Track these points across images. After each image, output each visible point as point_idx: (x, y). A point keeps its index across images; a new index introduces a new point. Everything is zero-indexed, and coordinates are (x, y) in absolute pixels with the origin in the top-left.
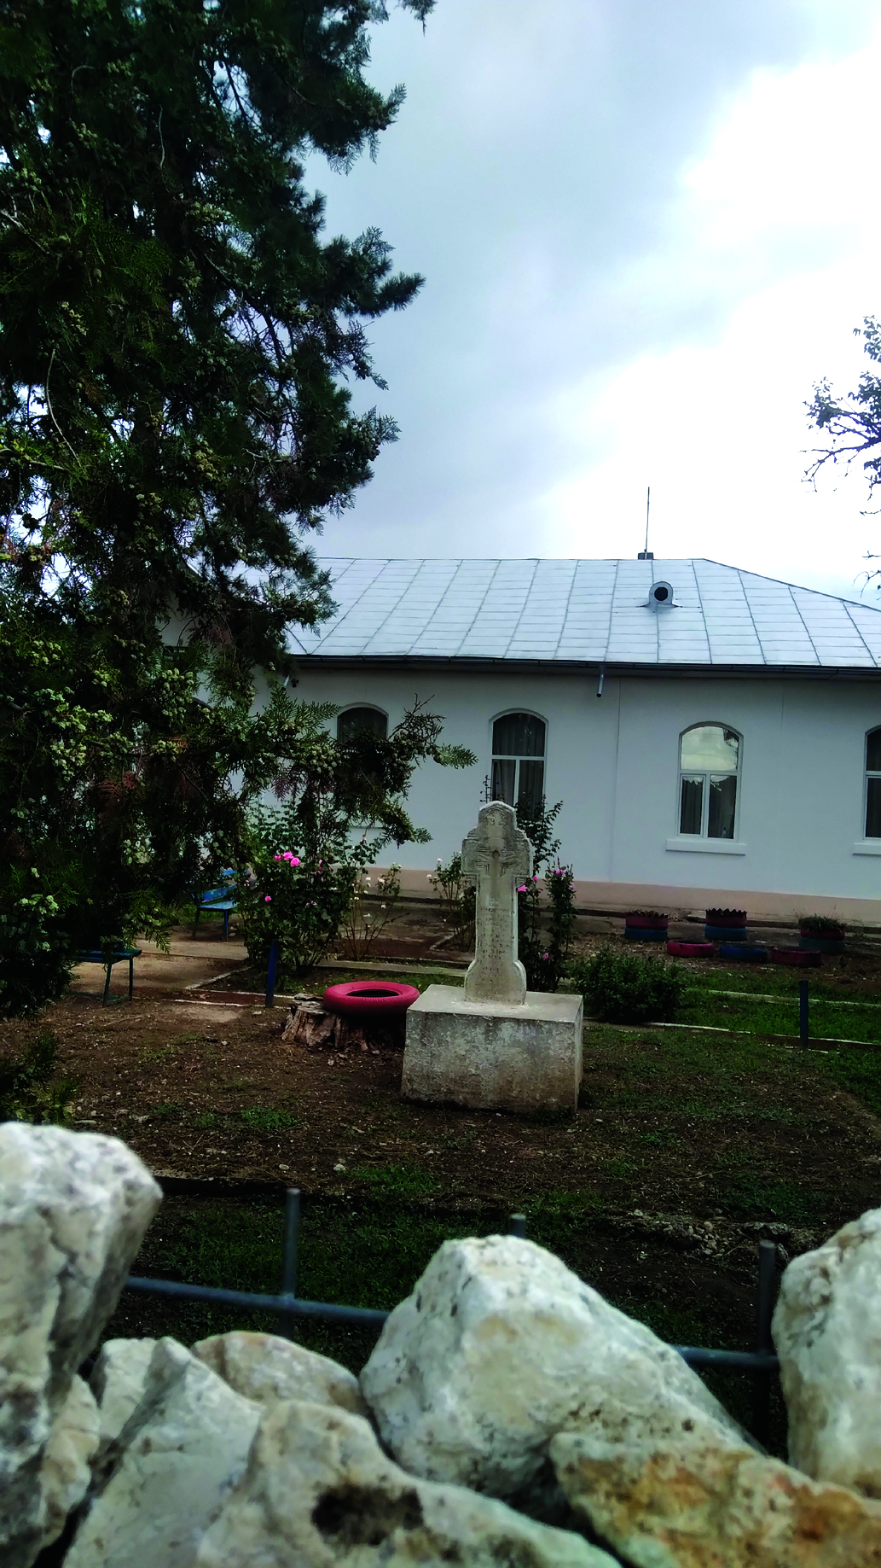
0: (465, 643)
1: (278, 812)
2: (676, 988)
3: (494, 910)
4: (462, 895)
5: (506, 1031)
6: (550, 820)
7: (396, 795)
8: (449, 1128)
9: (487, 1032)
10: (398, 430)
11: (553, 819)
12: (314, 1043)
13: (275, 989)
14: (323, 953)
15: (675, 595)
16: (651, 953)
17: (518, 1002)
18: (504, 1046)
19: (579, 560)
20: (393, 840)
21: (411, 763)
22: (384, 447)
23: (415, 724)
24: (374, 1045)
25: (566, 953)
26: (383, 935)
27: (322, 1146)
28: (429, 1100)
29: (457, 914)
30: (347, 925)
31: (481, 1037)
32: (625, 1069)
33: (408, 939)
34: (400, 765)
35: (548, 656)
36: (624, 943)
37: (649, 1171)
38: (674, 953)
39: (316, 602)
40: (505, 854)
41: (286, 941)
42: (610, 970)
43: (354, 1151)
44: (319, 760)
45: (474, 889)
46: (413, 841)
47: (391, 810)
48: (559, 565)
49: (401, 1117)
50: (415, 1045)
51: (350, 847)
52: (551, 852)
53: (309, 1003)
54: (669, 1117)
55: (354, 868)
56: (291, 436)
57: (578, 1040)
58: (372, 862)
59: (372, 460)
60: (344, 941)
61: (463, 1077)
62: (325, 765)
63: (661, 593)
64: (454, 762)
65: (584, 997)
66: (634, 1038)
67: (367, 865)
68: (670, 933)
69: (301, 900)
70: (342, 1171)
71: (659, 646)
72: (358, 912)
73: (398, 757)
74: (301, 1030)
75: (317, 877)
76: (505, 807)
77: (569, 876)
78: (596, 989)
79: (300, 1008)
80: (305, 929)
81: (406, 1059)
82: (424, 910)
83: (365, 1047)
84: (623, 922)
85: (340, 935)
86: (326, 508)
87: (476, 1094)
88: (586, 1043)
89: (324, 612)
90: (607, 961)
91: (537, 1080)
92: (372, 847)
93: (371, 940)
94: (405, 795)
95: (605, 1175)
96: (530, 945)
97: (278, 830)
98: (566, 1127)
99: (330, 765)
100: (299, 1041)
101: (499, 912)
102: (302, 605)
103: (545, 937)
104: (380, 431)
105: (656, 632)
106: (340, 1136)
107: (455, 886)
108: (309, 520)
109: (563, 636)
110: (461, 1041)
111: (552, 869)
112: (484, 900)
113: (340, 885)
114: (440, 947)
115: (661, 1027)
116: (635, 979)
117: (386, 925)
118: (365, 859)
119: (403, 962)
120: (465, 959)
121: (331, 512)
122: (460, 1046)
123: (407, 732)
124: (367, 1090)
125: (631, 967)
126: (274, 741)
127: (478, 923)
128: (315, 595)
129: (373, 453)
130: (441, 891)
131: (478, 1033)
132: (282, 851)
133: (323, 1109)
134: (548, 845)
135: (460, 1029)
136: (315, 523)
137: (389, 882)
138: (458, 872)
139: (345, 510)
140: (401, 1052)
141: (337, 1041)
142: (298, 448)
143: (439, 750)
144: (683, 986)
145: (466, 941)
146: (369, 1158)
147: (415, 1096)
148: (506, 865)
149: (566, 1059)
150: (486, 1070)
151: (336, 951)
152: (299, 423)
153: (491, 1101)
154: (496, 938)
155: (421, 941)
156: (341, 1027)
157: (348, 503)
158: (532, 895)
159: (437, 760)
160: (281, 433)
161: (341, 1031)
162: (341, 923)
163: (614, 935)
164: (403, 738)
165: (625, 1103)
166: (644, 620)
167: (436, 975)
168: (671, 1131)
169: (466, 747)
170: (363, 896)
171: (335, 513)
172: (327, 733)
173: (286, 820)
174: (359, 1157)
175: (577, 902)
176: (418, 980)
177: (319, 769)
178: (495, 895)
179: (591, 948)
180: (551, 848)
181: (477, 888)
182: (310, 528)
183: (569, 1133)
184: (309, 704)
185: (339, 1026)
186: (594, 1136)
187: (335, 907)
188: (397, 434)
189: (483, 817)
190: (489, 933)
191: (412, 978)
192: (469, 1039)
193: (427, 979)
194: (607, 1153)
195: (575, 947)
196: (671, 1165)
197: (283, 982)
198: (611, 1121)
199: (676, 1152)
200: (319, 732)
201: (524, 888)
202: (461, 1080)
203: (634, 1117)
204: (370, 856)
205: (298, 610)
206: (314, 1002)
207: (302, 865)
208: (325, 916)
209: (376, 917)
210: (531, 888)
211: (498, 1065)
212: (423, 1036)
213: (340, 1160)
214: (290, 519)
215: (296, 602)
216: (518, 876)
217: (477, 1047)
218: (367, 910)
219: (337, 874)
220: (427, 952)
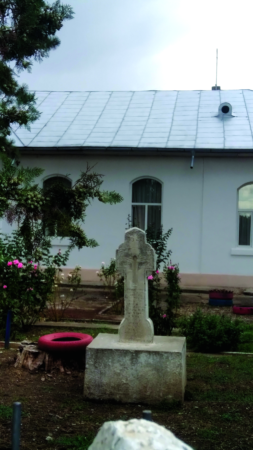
0: (115, 139)
1: (10, 237)
2: (239, 331)
3: (135, 290)
4: (116, 283)
5: (143, 358)
6: (166, 239)
7: (78, 220)
8: (111, 414)
9: (132, 359)
10: (73, 13)
11: (167, 239)
12: (33, 368)
13: (10, 338)
14: (37, 318)
15: (233, 111)
16: (223, 313)
17: (150, 342)
18: (142, 367)
19: (178, 91)
20: (76, 246)
21: (86, 202)
22: (65, 22)
23: (87, 179)
24: (67, 368)
25: (176, 314)
26: (72, 306)
27: (39, 427)
28: (100, 399)
29: (114, 294)
30: (51, 301)
31: (129, 362)
32: (210, 378)
33: (86, 309)
34: (79, 203)
35: (163, 146)
36: (208, 308)
37: (225, 435)
38: (237, 312)
39: (27, 112)
40: (140, 258)
41: (16, 311)
42: (201, 322)
43: (57, 429)
44: (32, 201)
45: (123, 279)
46: (87, 246)
47: (74, 229)
48: (167, 93)
49: (84, 409)
50: (91, 368)
51: (52, 256)
52: (167, 257)
53: (30, 345)
54: (236, 404)
55: (54, 269)
56: (11, 15)
57: (183, 362)
58: (64, 265)
59: (59, 30)
60: (49, 311)
61: (119, 385)
62: (36, 204)
63: (225, 109)
64: (110, 201)
65: (186, 338)
66: (215, 360)
67: (62, 267)
68: (234, 302)
69: (24, 287)
70: (50, 440)
71: (225, 139)
72: (57, 294)
73: (78, 199)
74: (25, 361)
75: (33, 274)
76: (140, 231)
77: (177, 270)
78: (193, 333)
79: (25, 349)
80: (27, 304)
81: (86, 376)
82: (95, 292)
83: (62, 370)
84: (207, 296)
85: (47, 307)
86: (32, 58)
87: (126, 395)
88: (188, 364)
89: (33, 117)
90: (199, 318)
91: (160, 385)
92: (64, 256)
93: (65, 309)
94: (83, 221)
95: (200, 438)
96: (156, 310)
97: (10, 247)
98: (178, 411)
99: (38, 203)
100: (24, 367)
101: (138, 291)
102: (19, 113)
103: (164, 305)
104: (63, 13)
105: (223, 131)
106: (49, 421)
107: (112, 278)
108: (23, 64)
109: (171, 134)
110: (117, 365)
111: (167, 266)
112: (129, 284)
113: (47, 278)
114: (104, 313)
115: (230, 354)
116: (215, 327)
117: (73, 301)
118: (60, 263)
119: (83, 322)
120: (119, 319)
121: (35, 59)
122: (117, 367)
123: (82, 184)
124: (64, 394)
125: (212, 320)
126: (6, 189)
127: (126, 297)
128: (27, 107)
129: (59, 26)
130: (104, 281)
131: (127, 360)
132: (13, 260)
133: (39, 405)
134: (164, 253)
135: (116, 358)
136: (26, 66)
137: (74, 276)
138: (114, 270)
139: (44, 59)
140: (83, 372)
141: (46, 367)
142: (15, 23)
143: (101, 194)
144: (242, 331)
145: (119, 309)
146: (66, 433)
147: (91, 397)
148: (141, 264)
149: (177, 373)
150: (131, 381)
151: (45, 316)
152: (16, 9)
153: (135, 398)
154: (136, 305)
155: (93, 309)
156: (49, 359)
157: (45, 54)
158: (156, 282)
159: (100, 200)
160: (6, 14)
161: (48, 361)
162: (48, 300)
163: (203, 303)
164: (80, 188)
165: (210, 397)
166: (216, 124)
167: (103, 328)
168: (237, 412)
169: (117, 192)
170: (60, 285)
171: (38, 60)
172: (37, 185)
173: (14, 241)
174: (60, 432)
175: (182, 285)
176: (92, 331)
177: (32, 206)
178: (135, 281)
179: (190, 311)
180: (166, 255)
181: (125, 277)
182: (24, 69)
183: (180, 415)
184: (25, 168)
185: (47, 358)
186: (194, 416)
187: (44, 291)
188: (72, 15)
189: (127, 237)
190: (132, 303)
191: (88, 330)
192: (122, 363)
193: (97, 331)
194: (201, 425)
195: (181, 311)
196: (237, 431)
197: (14, 334)
198: (203, 408)
199: (240, 424)
200: (32, 184)
201: (151, 277)
202: (118, 386)
203: (216, 405)
204: (63, 261)
205: (17, 116)
206: (33, 345)
207: (24, 267)
208: (38, 296)
209: (67, 296)
210: (155, 278)
211: (139, 378)
212: (95, 363)
213: (50, 434)
214: (11, 64)
215: (16, 111)
216: (148, 270)
217: (127, 368)
218: (62, 292)
219: (45, 272)
220: (97, 316)
